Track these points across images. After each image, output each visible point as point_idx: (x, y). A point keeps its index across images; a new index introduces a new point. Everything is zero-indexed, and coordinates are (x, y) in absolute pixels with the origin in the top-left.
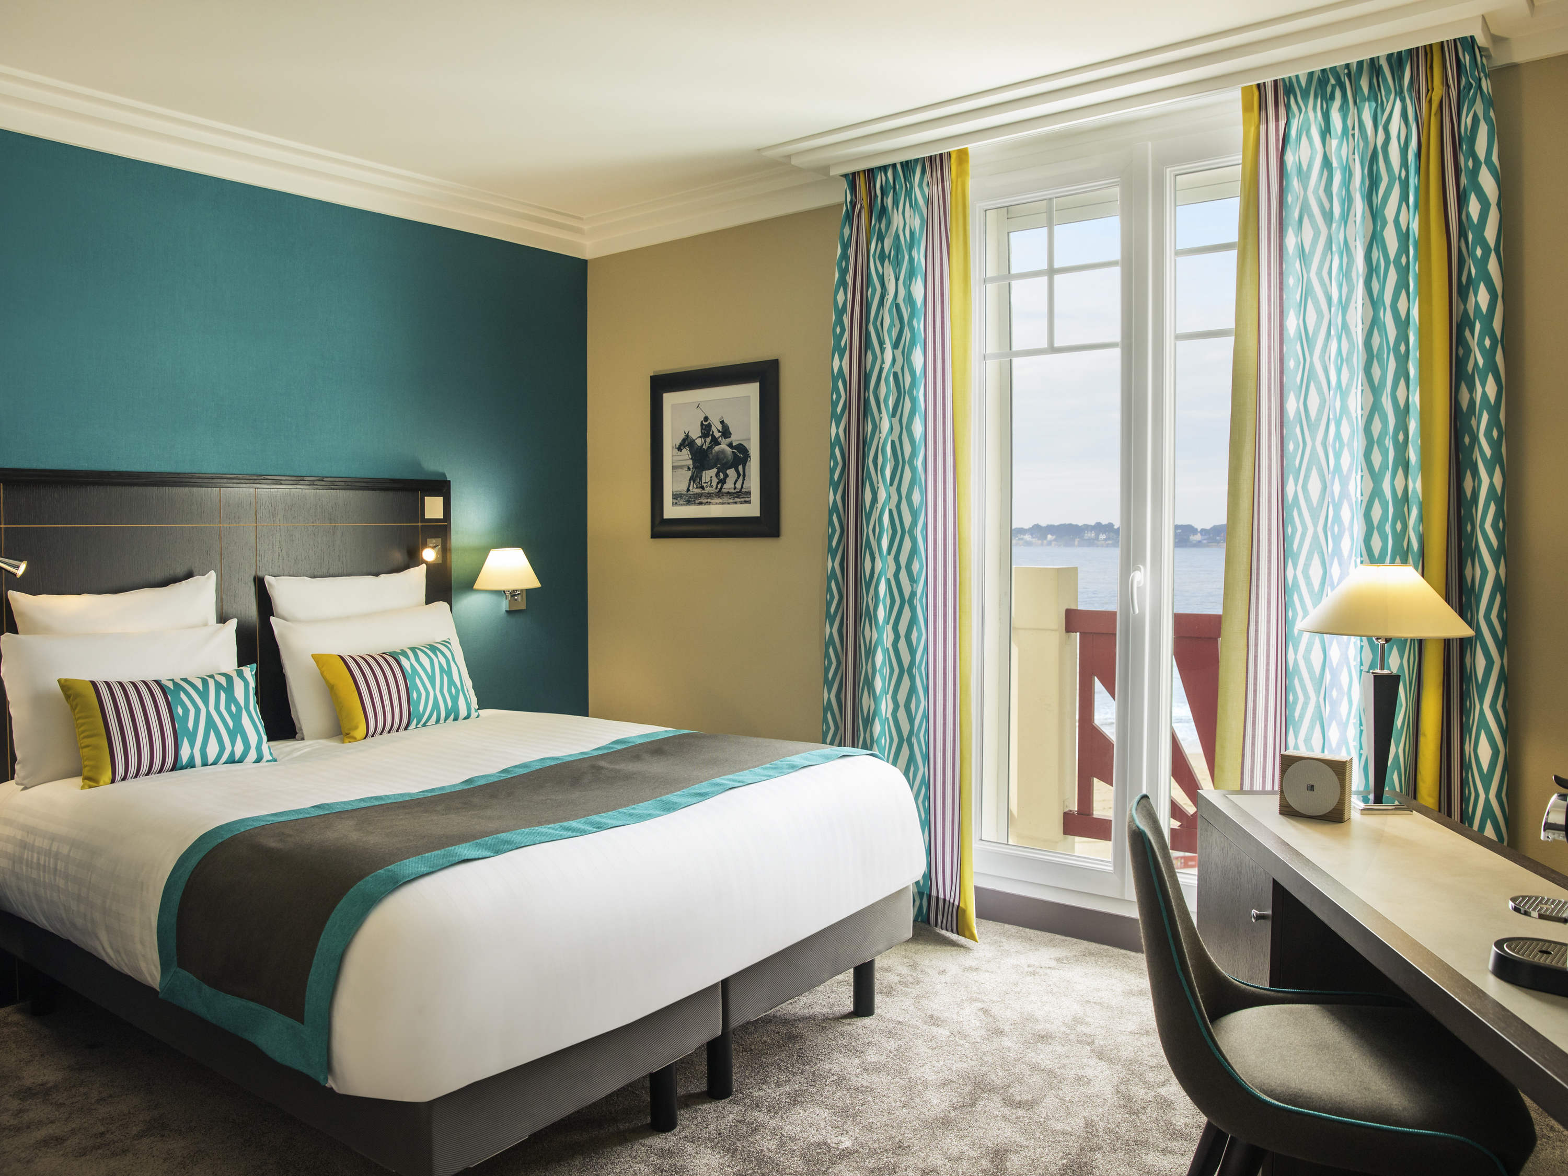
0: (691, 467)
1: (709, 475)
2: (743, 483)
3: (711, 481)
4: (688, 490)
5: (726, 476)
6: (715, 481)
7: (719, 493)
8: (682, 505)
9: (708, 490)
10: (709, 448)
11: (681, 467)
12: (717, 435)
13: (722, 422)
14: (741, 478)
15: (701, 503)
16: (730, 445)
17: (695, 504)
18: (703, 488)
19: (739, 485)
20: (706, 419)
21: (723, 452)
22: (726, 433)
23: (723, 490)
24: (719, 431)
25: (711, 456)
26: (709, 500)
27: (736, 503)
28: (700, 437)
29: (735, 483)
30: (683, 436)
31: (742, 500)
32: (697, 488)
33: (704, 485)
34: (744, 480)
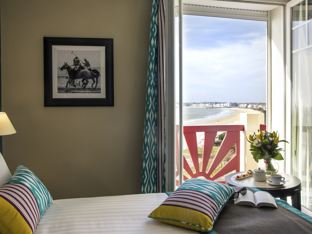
0: (68, 77)
1: (79, 81)
2: (96, 85)
3: (79, 84)
4: (67, 87)
5: (88, 82)
6: (81, 84)
7: (84, 89)
8: (63, 93)
9: (78, 87)
10: (78, 70)
11: (63, 77)
12: (83, 65)
13: (85, 60)
14: (95, 83)
15: (74, 92)
16: (90, 70)
17: (71, 92)
18: (75, 86)
19: (94, 86)
20: (77, 58)
21: (86, 72)
22: (87, 64)
23: (86, 87)
24: (84, 64)
25: (79, 74)
26: (78, 91)
27: (93, 93)
28: (73, 65)
29: (92, 85)
30: (64, 64)
31: (96, 91)
32: (72, 86)
33: (76, 85)
34: (97, 84)
